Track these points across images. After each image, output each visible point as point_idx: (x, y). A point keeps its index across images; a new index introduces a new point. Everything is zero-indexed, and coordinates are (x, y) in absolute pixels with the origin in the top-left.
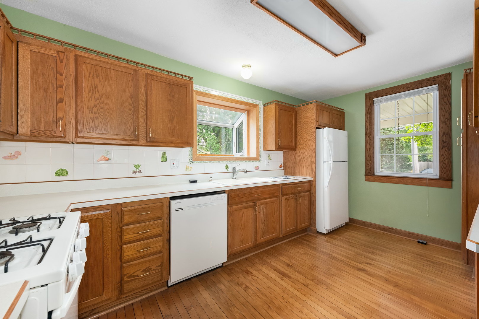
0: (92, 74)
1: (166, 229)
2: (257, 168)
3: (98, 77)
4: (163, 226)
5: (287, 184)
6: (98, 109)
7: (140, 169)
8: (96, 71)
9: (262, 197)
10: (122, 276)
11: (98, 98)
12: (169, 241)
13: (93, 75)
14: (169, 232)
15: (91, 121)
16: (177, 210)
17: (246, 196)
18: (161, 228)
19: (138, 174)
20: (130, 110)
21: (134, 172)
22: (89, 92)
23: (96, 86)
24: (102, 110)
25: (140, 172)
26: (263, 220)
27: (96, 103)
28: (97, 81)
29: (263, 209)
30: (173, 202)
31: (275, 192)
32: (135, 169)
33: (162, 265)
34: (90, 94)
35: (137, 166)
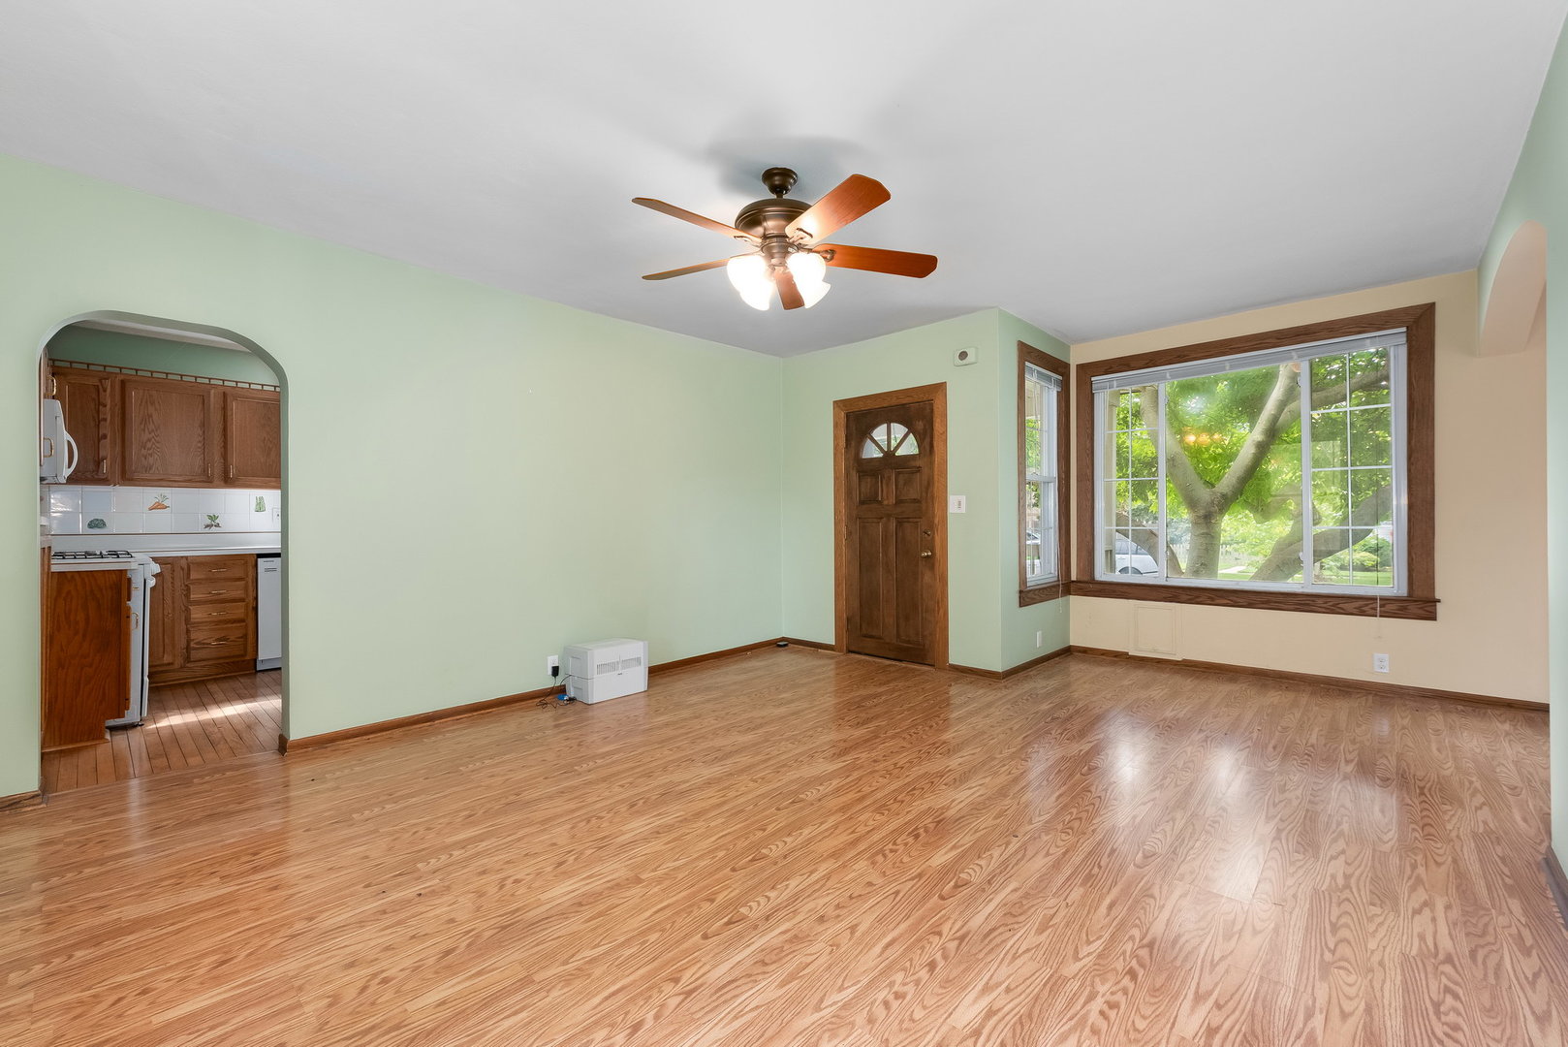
0: (144, 401)
1: (251, 594)
3: (153, 404)
4: (246, 589)
6: (153, 444)
7: (217, 521)
8: (151, 396)
10: (189, 642)
11: (153, 431)
12: (256, 609)
13: (147, 402)
14: (256, 598)
15: (143, 459)
16: (267, 570)
18: (242, 592)
19: (214, 529)
20: (200, 442)
21: (207, 526)
22: (141, 424)
23: (150, 416)
24: (158, 445)
25: (218, 525)
27: (151, 436)
28: (151, 409)
30: (260, 561)
32: (209, 522)
33: (245, 636)
34: (142, 426)
35: (213, 518)
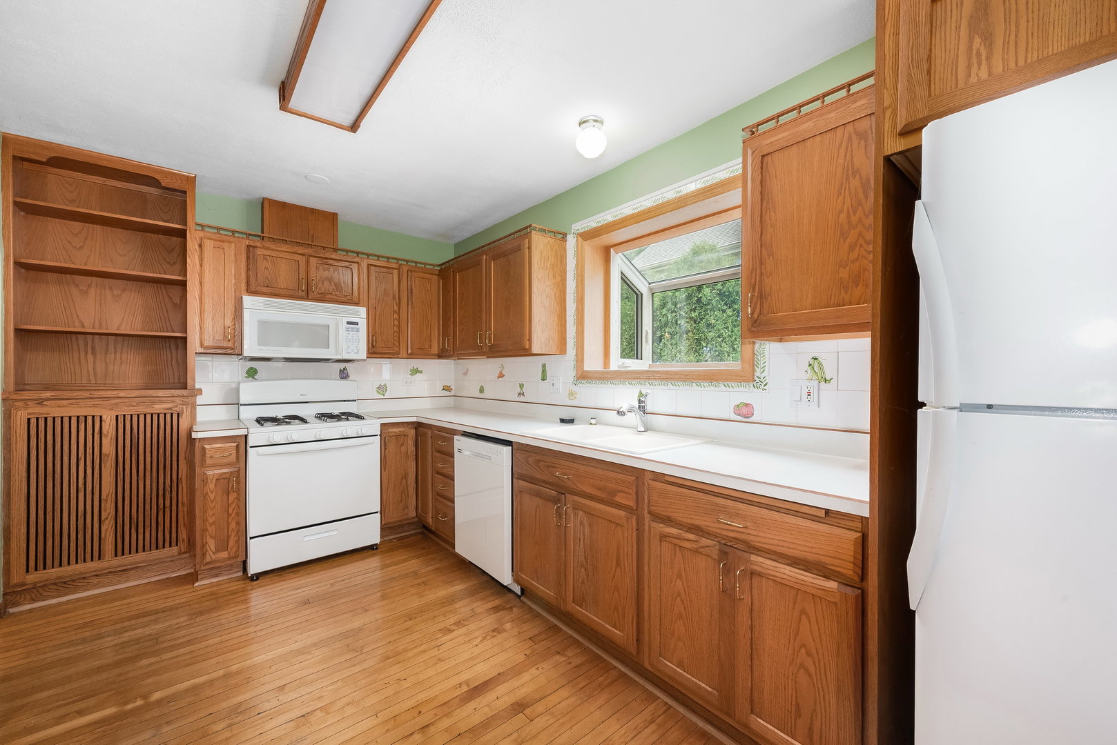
2: (745, 412)
5: (667, 478)
9: (577, 486)
17: (539, 467)
26: (583, 558)
29: (581, 523)
31: (620, 491)
